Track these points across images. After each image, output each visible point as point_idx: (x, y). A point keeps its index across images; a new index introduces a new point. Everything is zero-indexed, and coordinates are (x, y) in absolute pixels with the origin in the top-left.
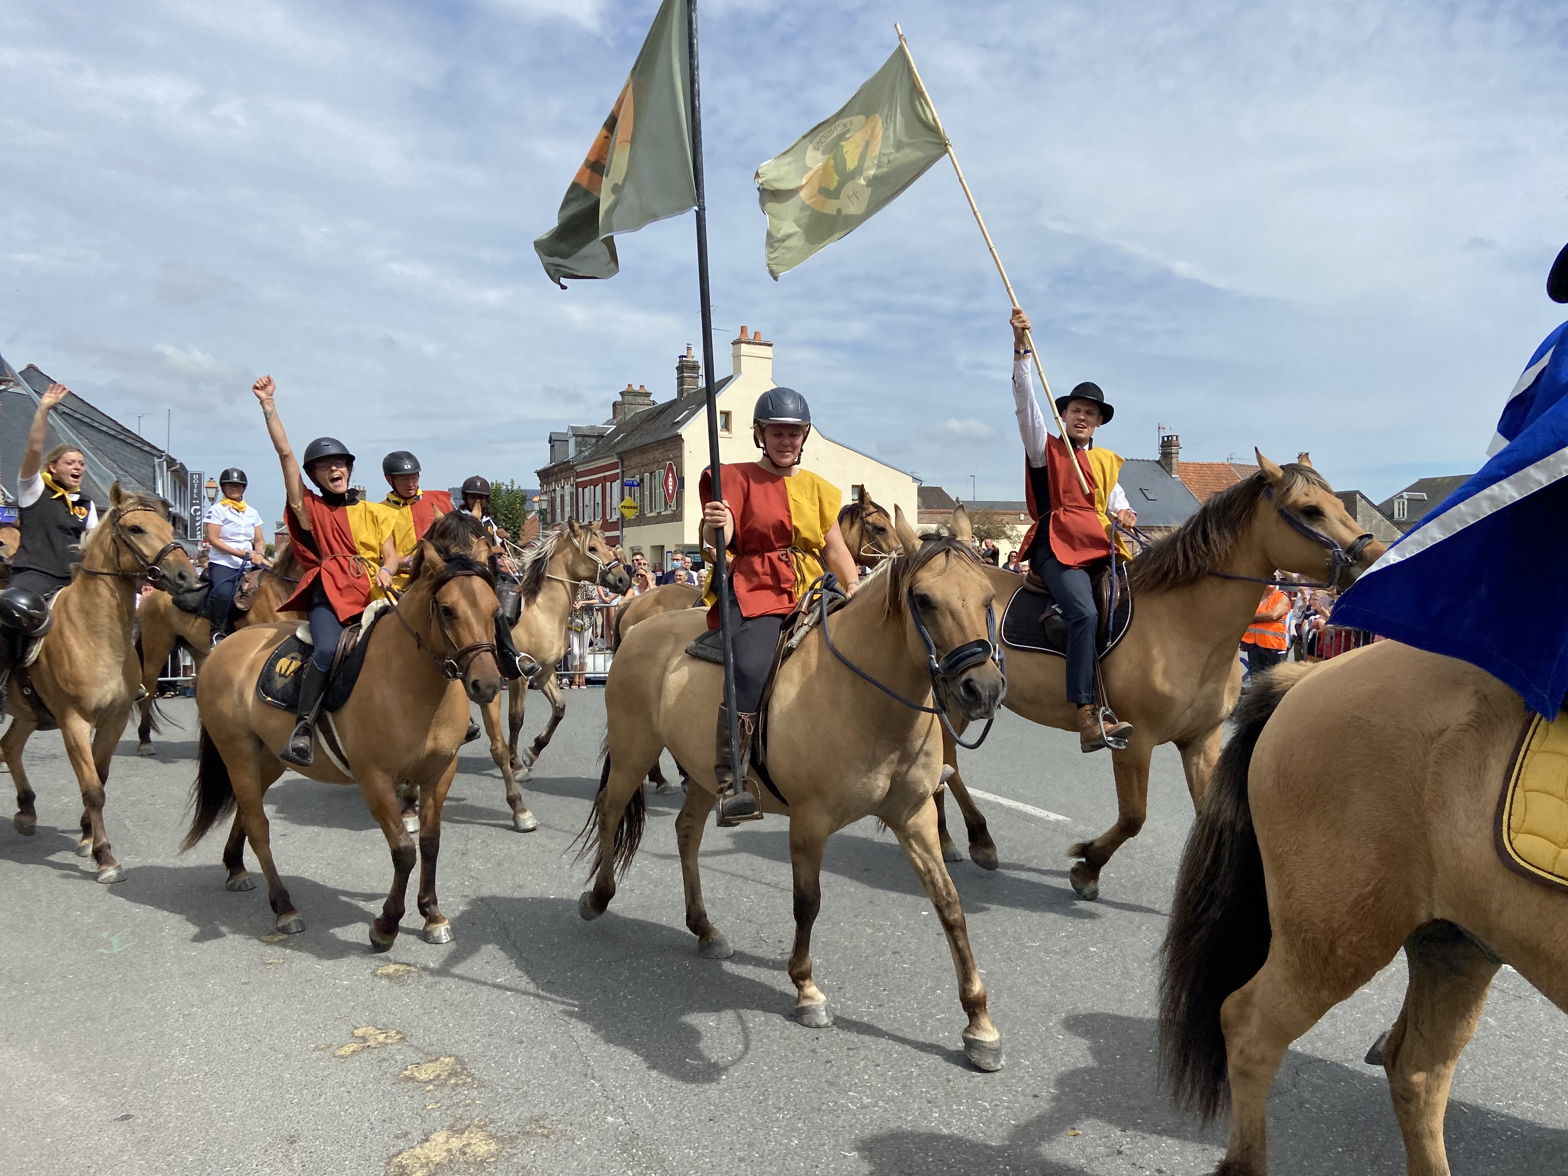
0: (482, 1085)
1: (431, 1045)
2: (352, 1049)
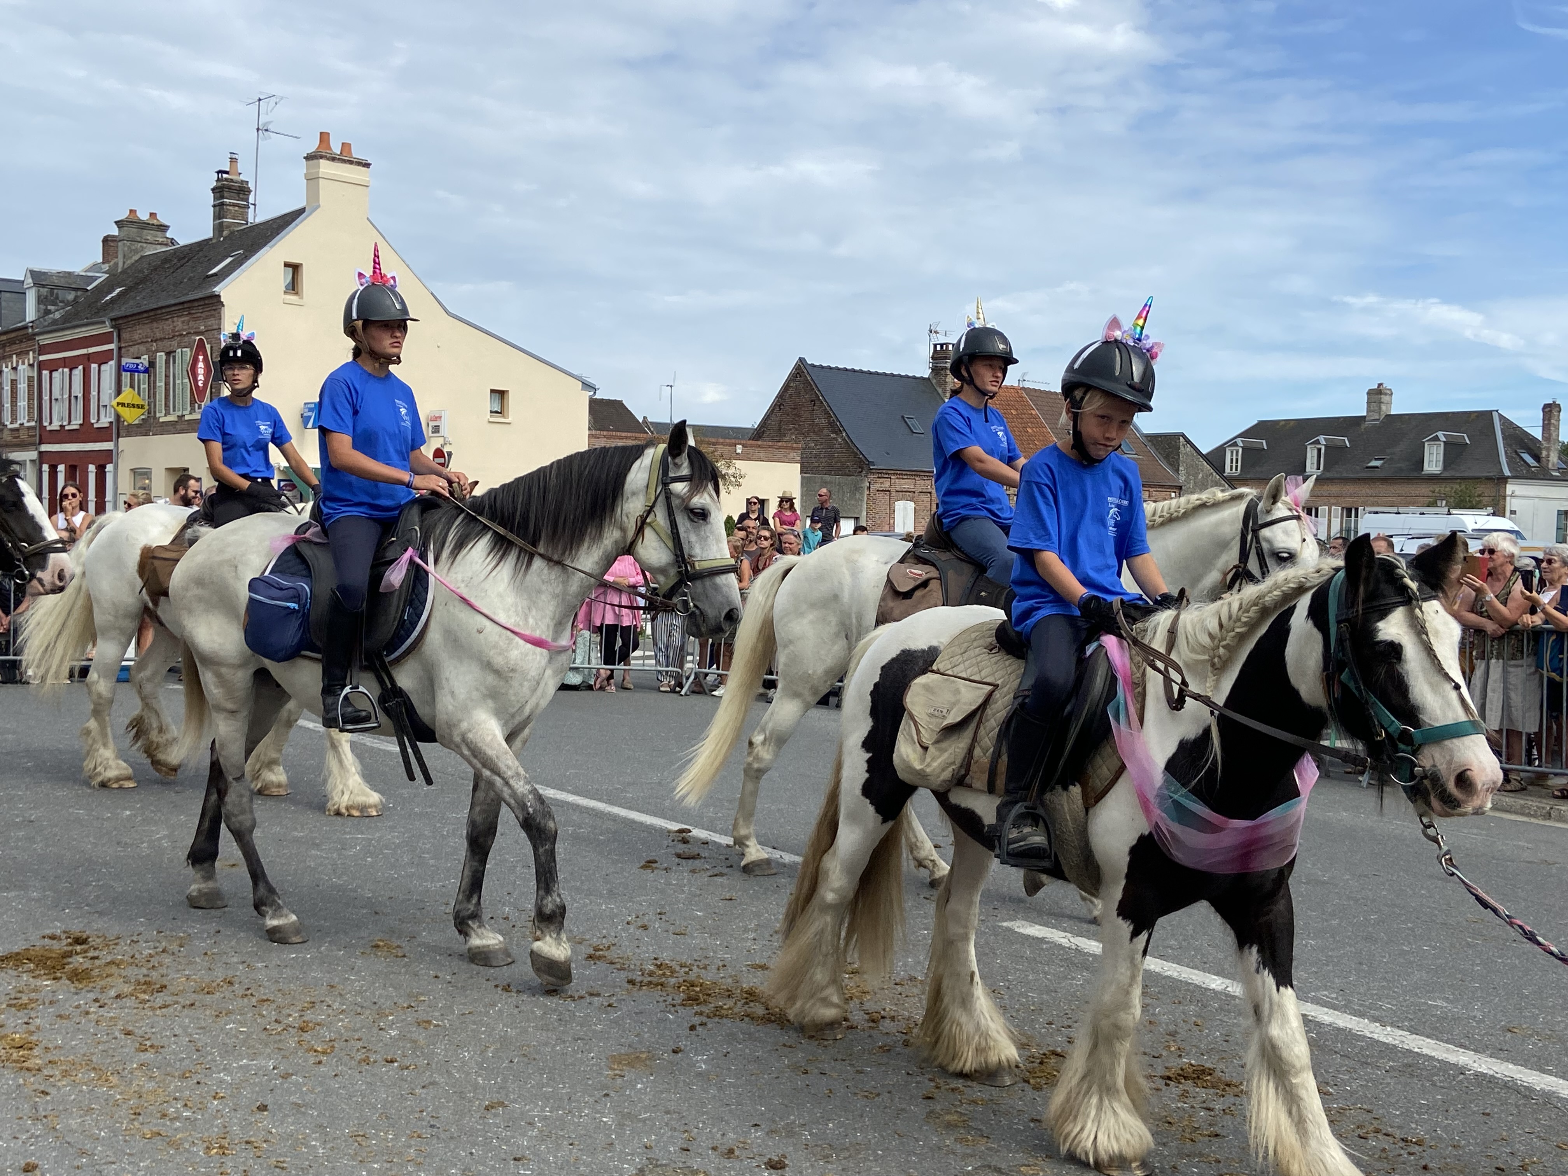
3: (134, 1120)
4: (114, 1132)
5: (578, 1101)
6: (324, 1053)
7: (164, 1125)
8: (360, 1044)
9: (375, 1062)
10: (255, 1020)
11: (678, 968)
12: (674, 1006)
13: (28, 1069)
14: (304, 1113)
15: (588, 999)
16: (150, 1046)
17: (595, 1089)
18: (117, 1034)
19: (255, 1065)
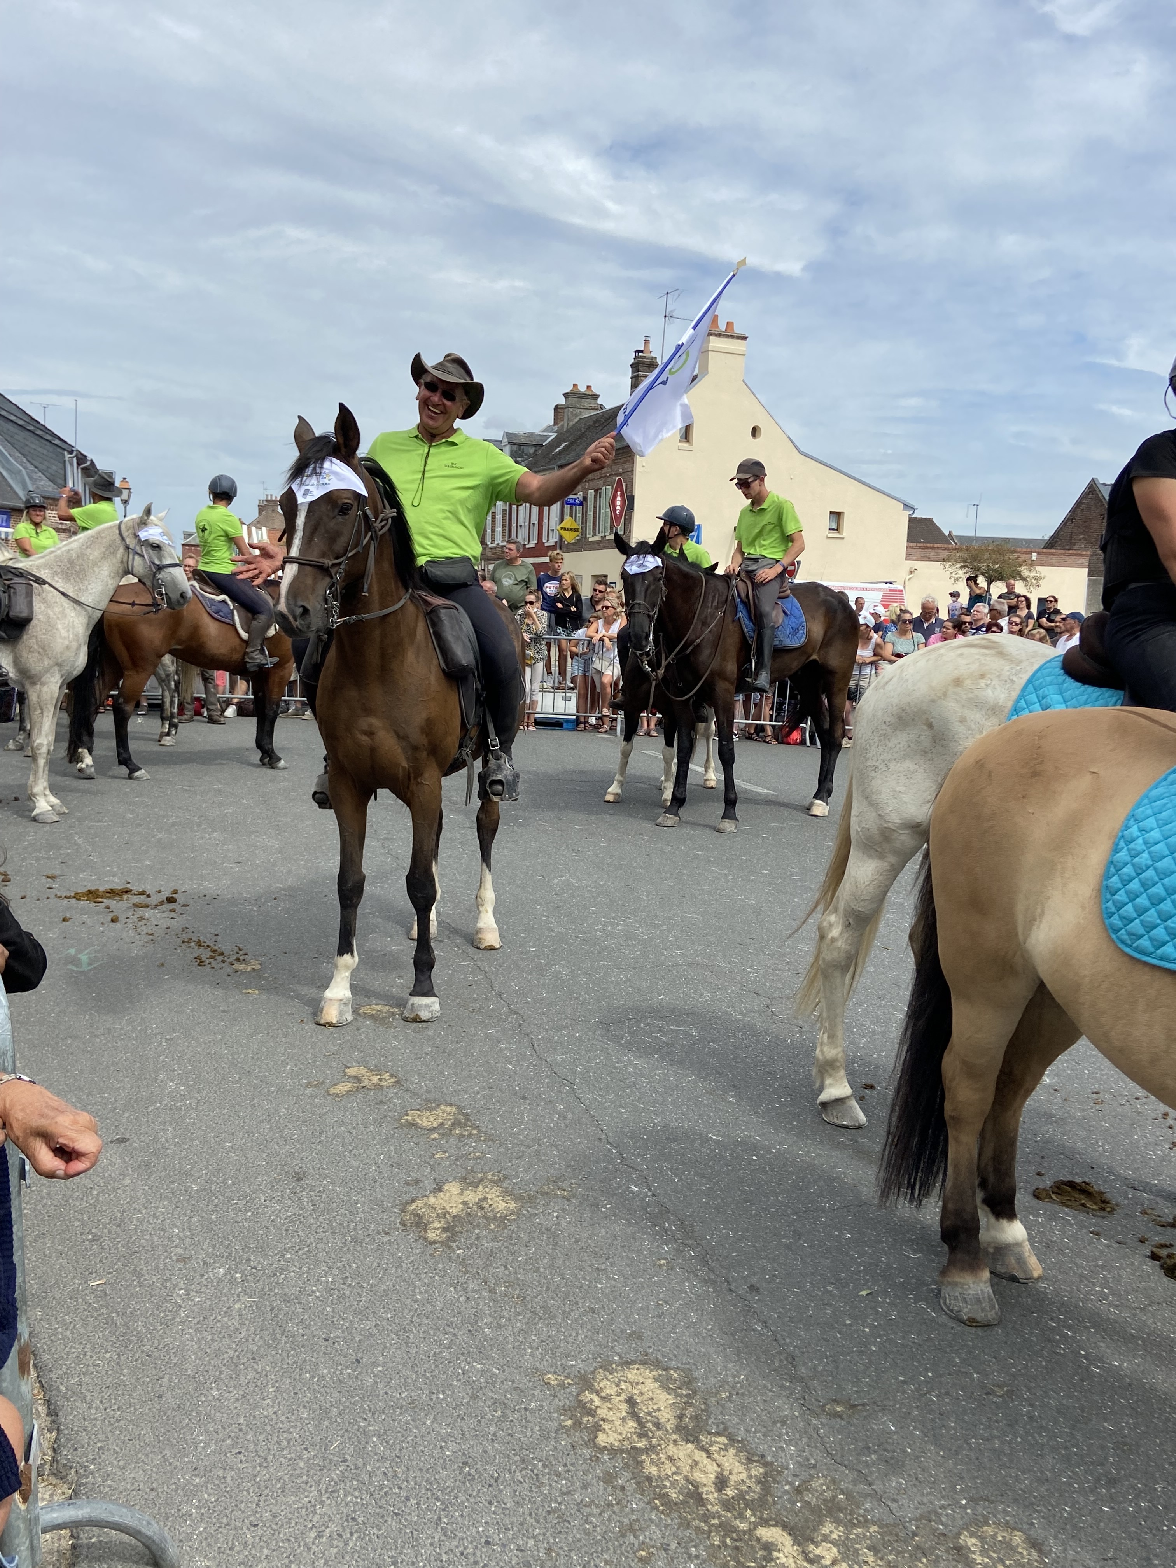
0: (490, 1139)
1: (428, 1092)
2: (346, 1089)
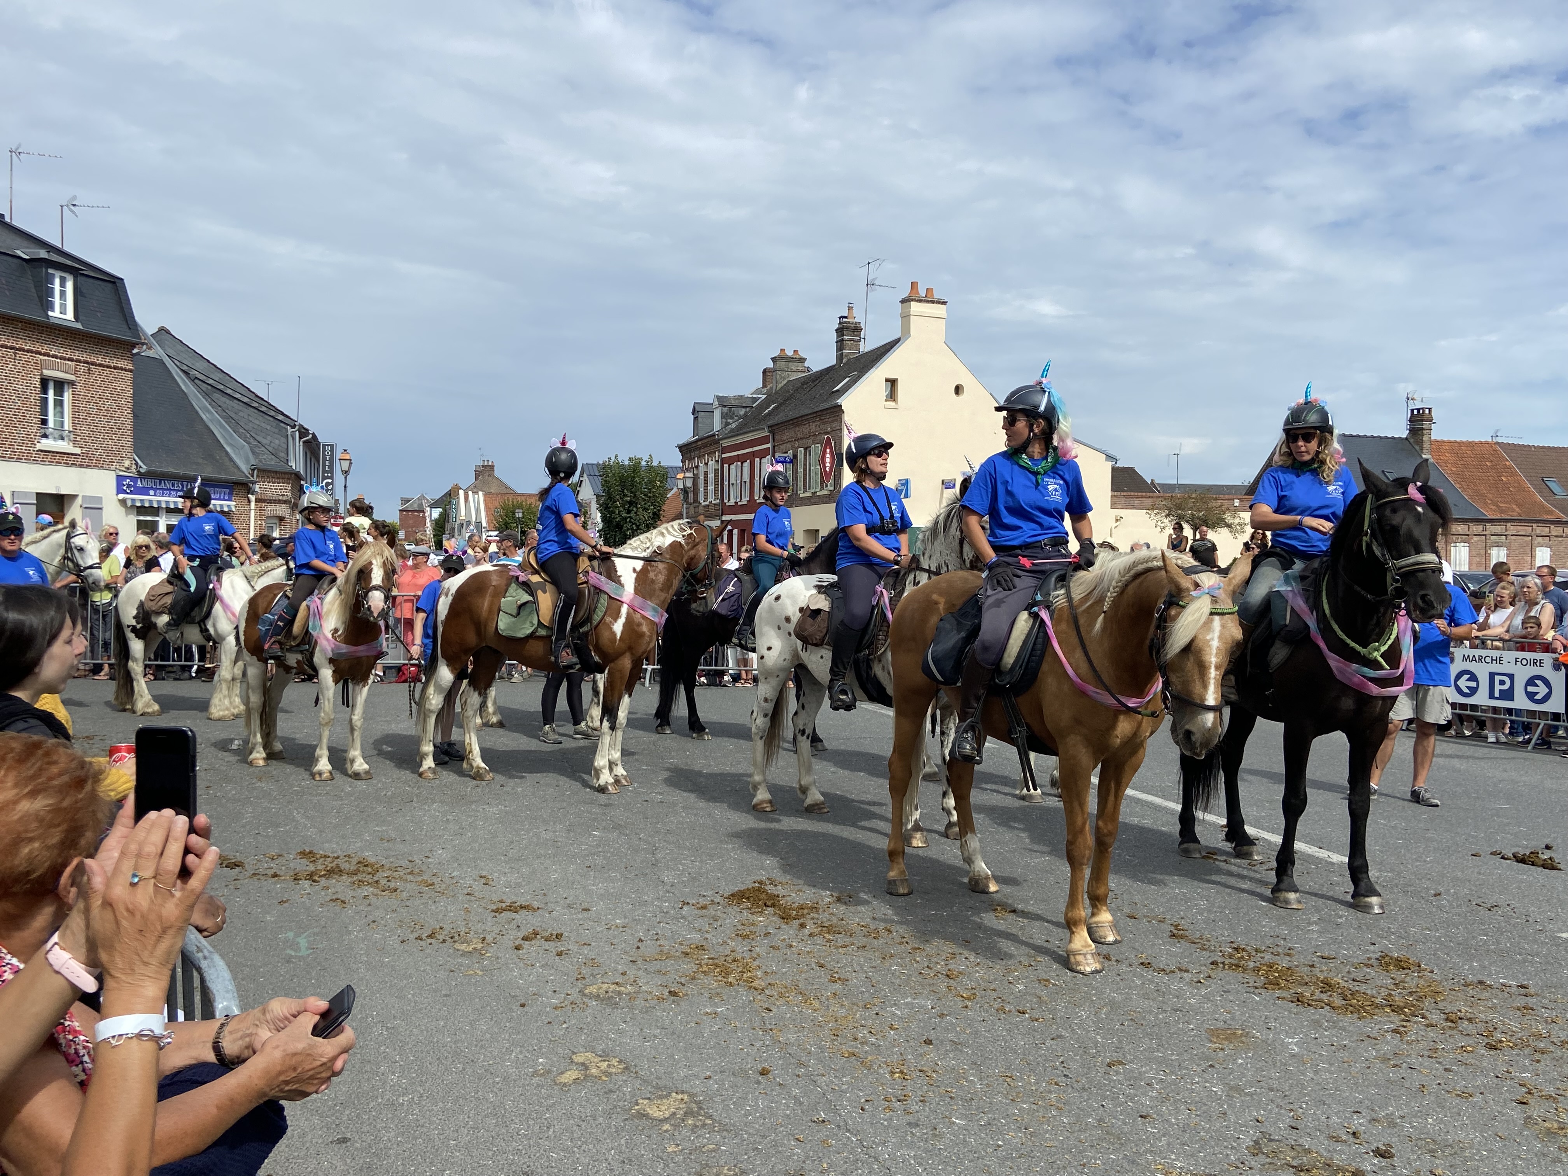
0: (724, 1129)
1: (658, 1078)
2: (573, 1077)
3: (835, 1040)
4: (822, 1049)
5: (1187, 1069)
6: (969, 999)
7: (856, 1048)
8: (994, 994)
9: (1010, 1011)
10: (912, 964)
11: (1254, 953)
12: (1256, 988)
13: (755, 989)
14: (961, 1051)
15: (1179, 974)
16: (839, 979)
17: (1200, 1059)
18: (814, 966)
19: (917, 1003)
